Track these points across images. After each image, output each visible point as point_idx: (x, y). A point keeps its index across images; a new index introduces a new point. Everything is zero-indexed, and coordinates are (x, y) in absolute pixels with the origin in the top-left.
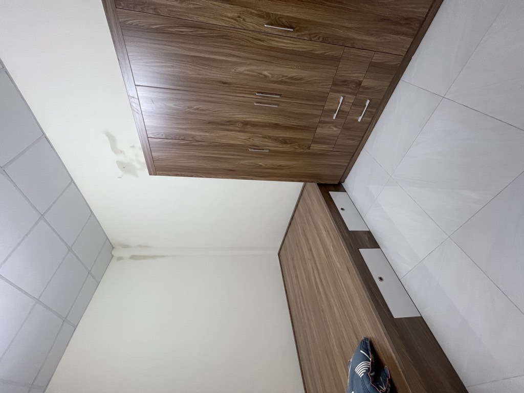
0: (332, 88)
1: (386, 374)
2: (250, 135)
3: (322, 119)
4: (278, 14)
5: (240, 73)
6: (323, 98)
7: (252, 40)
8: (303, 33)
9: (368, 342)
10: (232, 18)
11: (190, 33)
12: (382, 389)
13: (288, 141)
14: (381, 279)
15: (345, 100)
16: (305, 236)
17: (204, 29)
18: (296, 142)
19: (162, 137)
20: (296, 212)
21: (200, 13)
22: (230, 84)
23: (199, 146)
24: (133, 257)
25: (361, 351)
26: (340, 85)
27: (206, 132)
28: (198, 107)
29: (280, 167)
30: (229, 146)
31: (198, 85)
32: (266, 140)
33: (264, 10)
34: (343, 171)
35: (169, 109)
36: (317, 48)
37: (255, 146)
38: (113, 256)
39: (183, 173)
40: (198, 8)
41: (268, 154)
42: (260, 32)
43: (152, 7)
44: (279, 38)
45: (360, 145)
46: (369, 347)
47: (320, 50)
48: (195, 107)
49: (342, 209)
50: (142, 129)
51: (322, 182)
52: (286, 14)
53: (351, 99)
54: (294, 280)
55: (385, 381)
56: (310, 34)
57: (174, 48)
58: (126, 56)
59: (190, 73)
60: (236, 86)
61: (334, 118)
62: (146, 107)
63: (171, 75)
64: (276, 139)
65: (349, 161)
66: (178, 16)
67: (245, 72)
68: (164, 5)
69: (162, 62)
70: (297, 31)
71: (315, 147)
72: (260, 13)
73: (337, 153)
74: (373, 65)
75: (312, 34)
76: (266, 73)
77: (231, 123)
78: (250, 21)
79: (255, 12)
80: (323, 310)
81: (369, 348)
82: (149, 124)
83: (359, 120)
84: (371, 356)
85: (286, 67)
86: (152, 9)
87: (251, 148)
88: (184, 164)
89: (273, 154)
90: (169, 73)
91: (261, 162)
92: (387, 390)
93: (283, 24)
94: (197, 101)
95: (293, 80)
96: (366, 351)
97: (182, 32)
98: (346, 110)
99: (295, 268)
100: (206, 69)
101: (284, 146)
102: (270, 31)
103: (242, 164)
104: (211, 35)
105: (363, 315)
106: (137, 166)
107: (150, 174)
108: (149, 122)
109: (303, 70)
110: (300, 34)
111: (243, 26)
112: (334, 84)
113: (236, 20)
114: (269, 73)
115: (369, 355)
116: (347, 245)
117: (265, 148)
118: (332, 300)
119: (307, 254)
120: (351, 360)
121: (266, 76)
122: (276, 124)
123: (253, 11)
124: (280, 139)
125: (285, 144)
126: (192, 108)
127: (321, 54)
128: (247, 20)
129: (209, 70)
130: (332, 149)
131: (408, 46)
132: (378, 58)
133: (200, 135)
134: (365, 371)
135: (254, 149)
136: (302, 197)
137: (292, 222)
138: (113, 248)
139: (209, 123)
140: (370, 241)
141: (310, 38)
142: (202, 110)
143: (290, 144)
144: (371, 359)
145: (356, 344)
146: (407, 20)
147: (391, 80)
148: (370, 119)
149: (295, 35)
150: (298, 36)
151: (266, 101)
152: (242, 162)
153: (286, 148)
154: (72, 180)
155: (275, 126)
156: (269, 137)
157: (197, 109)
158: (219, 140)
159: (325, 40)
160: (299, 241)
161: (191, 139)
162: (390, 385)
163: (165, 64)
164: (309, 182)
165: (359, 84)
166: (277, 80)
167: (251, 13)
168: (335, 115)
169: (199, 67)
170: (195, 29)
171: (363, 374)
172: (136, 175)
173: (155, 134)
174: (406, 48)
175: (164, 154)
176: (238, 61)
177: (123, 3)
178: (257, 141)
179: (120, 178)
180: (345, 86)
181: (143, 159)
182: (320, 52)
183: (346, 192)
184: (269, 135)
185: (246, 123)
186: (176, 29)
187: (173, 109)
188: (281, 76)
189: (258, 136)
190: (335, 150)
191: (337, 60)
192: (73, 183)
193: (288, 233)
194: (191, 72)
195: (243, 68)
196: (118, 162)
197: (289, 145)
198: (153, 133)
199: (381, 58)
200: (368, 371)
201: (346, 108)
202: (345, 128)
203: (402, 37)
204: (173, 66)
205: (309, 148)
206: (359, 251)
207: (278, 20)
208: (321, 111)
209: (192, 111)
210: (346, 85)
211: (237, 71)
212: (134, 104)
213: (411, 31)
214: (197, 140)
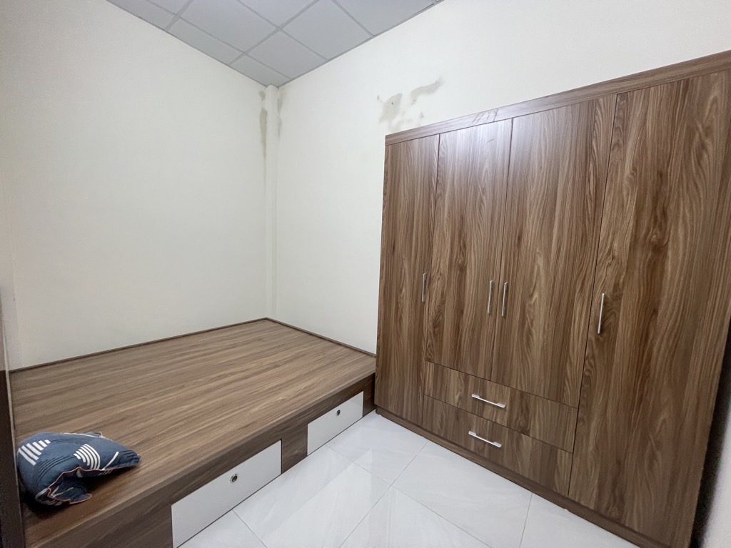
0: (518, 393)
1: (78, 496)
2: (446, 274)
3: (471, 379)
4: (619, 312)
5: (534, 260)
6: (502, 380)
7: (582, 275)
8: (594, 347)
9: (132, 463)
10: (611, 248)
11: (587, 192)
12: (52, 491)
13: (437, 329)
14: (235, 478)
15: (500, 411)
16: (296, 358)
17: (595, 210)
18: (436, 341)
19: (440, 153)
20: (330, 344)
21: (617, 204)
22: (519, 245)
23: (429, 203)
24: (264, 114)
25: (117, 453)
26: (522, 402)
27: (449, 213)
28: (485, 202)
29: (399, 320)
30: (429, 246)
31: (516, 202)
32: (439, 297)
33: (624, 292)
34: (394, 412)
35: (480, 163)
36: (574, 369)
37: (430, 281)
38: (266, 86)
39: (389, 182)
40: (623, 201)
41: (419, 299)
42: (593, 287)
43: (621, 142)
44: (586, 314)
45: (432, 436)
46: (124, 467)
47: (571, 373)
48: (484, 198)
49: (339, 412)
50: (452, 126)
51: (376, 381)
52: (620, 323)
53: (502, 420)
54: (228, 343)
55: (68, 495)
56: (593, 357)
57: (566, 170)
58: (552, 106)
59: (532, 191)
60: (516, 254)
61: (473, 396)
62: (483, 132)
63: (529, 165)
64: (440, 312)
65: (409, 419)
66: (609, 175)
67: (536, 267)
68: (625, 157)
69: (545, 153)
70: (597, 340)
71: (429, 369)
72: (621, 286)
73: (421, 402)
74: (553, 451)
75: (594, 360)
76: (536, 296)
77: (463, 248)
78: (609, 273)
79: (621, 281)
80: (183, 387)
81: (122, 466)
82: (459, 136)
83: (470, 433)
84: (109, 470)
85: (545, 324)
86: (618, 141)
87: (427, 275)
88: (402, 183)
89: (419, 309)
90: (531, 163)
91: (406, 291)
92: (52, 500)
93: (607, 319)
94: (494, 201)
95: (526, 335)
96: (118, 461)
97: (589, 181)
98: (485, 413)
99: (247, 343)
100: (539, 212)
101: (431, 324)
102: (596, 300)
103: (402, 265)
104: (587, 220)
105: (177, 453)
106: (395, 122)
107: (387, 137)
108: (462, 136)
109: (543, 348)
110: (594, 343)
111: (601, 264)
112: (522, 394)
113: (609, 253)
114: (536, 300)
115: (112, 465)
116: (286, 422)
117: (428, 297)
118: (201, 401)
119: (268, 361)
120: (102, 437)
121: (531, 296)
122: (462, 312)
123: (623, 277)
124: (441, 318)
125: (434, 324)
126: (483, 194)
127: (566, 374)
128: (610, 269)
129: (538, 217)
130: (426, 393)
131: (582, 503)
132: (564, 458)
133: (444, 206)
134: (84, 461)
135: (425, 281)
136: (352, 351)
137: (314, 338)
138: (278, 87)
139: (462, 218)
140: (293, 457)
141: (588, 358)
142: (480, 208)
143: (434, 332)
144: (103, 469)
145: (128, 444)
146: (619, 500)
147: (532, 479)
148: (472, 449)
149: (592, 337)
150: (591, 341)
151: (495, 296)
152: (406, 265)
153: (428, 326)
154: (375, 36)
155: (460, 311)
156: (443, 303)
157: (482, 201)
158: (437, 233)
159: (587, 379)
160: (288, 349)
161: (438, 192)
162: (59, 504)
163: (543, 156)
164: (377, 361)
165: (525, 431)
166: (526, 311)
167: (620, 274)
168: (478, 397)
169: (541, 203)
170: (593, 199)
171: (79, 458)
172: (381, 120)
173: (444, 144)
174: (579, 500)
175: (416, 155)
176: (552, 256)
177: (624, 104)
178: (437, 285)
179: (378, 98)
180: (520, 410)
181: (404, 128)
182: (569, 374)
183: (363, 416)
184: (447, 301)
185: (462, 269)
186: (592, 172)
187: (481, 169)
188: (532, 317)
189: (444, 286)
190: (426, 398)
191: (558, 397)
192: (369, 37)
193: (299, 333)
194: (535, 194)
195: (542, 262)
196: (400, 96)
197: (431, 330)
198: (446, 141)
199: (563, 461)
200: (85, 466)
201: (488, 413)
202: (458, 413)
203: (595, 492)
204: (541, 168)
205: (429, 360)
206: (278, 440)
207: (611, 312)
208: (482, 376)
209: (479, 193)
210: (522, 411)
211: (537, 256)
212: (486, 115)
213: (605, 505)
214: (438, 201)
